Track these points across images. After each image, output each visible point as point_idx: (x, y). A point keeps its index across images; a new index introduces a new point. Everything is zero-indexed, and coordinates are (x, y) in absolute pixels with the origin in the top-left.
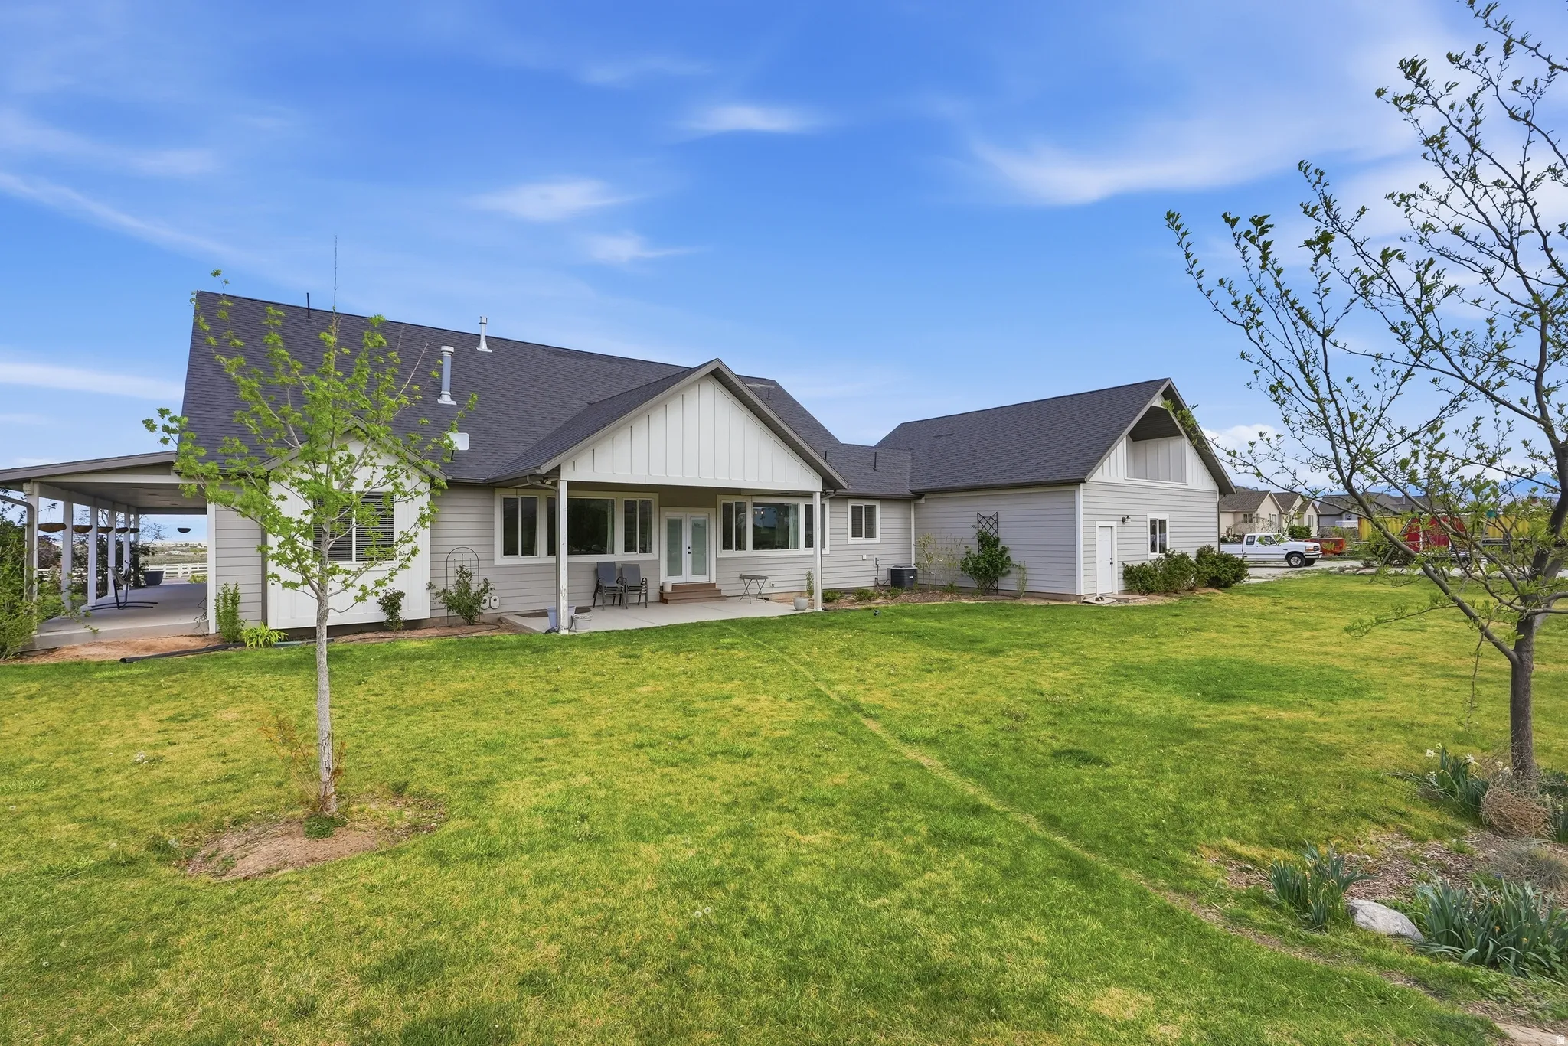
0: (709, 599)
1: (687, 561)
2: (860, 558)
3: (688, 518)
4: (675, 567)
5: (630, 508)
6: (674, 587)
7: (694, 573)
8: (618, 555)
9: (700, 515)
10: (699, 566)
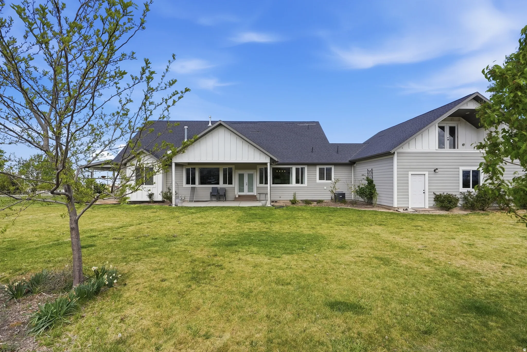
0: (254, 200)
1: (246, 187)
2: (323, 188)
3: (246, 174)
4: (241, 190)
5: (225, 171)
6: (239, 196)
7: (249, 192)
8: (221, 185)
9: (251, 172)
10: (251, 189)
